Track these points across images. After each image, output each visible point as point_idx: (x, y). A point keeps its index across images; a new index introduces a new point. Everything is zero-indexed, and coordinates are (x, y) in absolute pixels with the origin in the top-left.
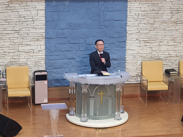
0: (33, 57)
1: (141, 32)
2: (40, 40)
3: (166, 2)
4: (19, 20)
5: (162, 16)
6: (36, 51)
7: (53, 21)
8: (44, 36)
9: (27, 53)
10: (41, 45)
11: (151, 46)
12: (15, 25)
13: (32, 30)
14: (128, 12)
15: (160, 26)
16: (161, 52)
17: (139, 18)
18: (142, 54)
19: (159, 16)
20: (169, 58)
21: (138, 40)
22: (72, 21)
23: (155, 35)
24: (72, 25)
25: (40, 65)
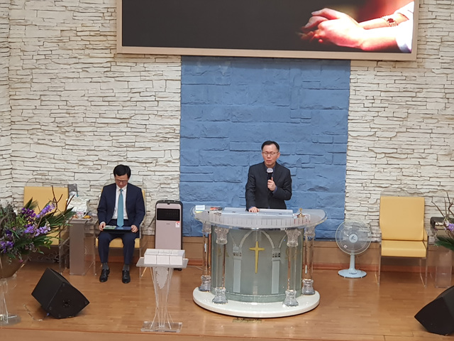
0: (157, 173)
1: (378, 134)
2: (170, 140)
3: (434, 75)
4: (129, 99)
5: (425, 103)
6: (161, 161)
7: (196, 103)
8: (178, 132)
9: (144, 165)
10: (172, 151)
11: (400, 166)
12: (121, 108)
13: (153, 120)
14: (352, 92)
15: (419, 124)
16: (421, 179)
17: (374, 105)
18: (381, 182)
19: (419, 103)
20: (439, 194)
21: (372, 150)
22: (234, 105)
23: (409, 143)
24: (234, 113)
25: (168, 190)
